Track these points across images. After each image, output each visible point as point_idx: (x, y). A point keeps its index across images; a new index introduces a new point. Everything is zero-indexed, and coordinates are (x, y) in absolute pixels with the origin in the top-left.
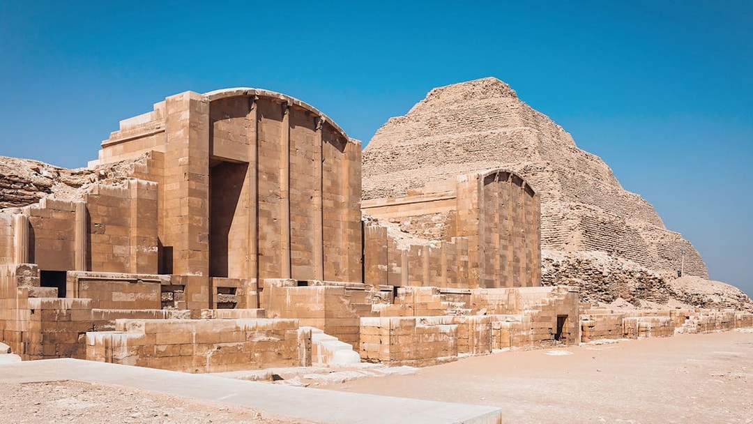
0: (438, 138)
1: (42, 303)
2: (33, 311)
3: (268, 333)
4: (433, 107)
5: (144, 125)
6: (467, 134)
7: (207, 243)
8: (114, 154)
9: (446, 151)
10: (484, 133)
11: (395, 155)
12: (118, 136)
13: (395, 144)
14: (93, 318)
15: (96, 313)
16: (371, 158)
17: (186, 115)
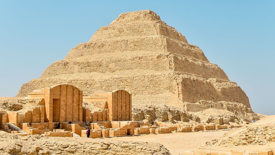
0: (123, 38)
1: (33, 130)
2: (30, 131)
3: (66, 134)
4: (121, 22)
5: (39, 92)
6: (136, 37)
7: (52, 116)
8: (32, 96)
9: (126, 45)
10: (143, 37)
11: (103, 45)
12: (32, 93)
13: (103, 39)
14: (39, 132)
15: (39, 131)
16: (92, 46)
17: (49, 92)
